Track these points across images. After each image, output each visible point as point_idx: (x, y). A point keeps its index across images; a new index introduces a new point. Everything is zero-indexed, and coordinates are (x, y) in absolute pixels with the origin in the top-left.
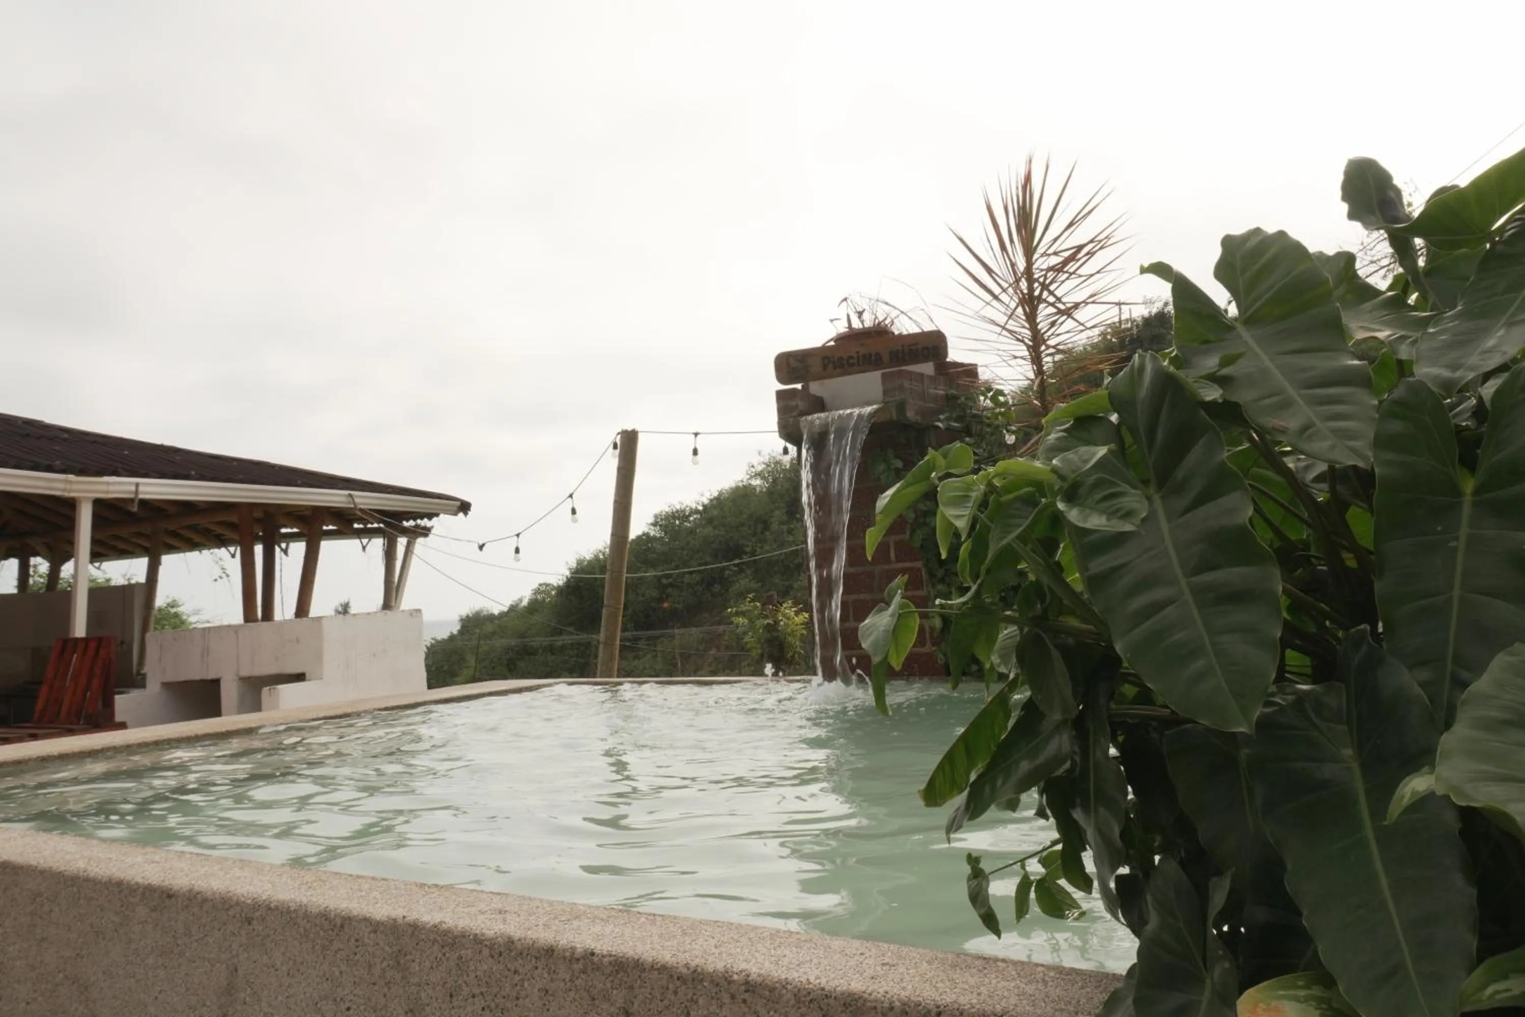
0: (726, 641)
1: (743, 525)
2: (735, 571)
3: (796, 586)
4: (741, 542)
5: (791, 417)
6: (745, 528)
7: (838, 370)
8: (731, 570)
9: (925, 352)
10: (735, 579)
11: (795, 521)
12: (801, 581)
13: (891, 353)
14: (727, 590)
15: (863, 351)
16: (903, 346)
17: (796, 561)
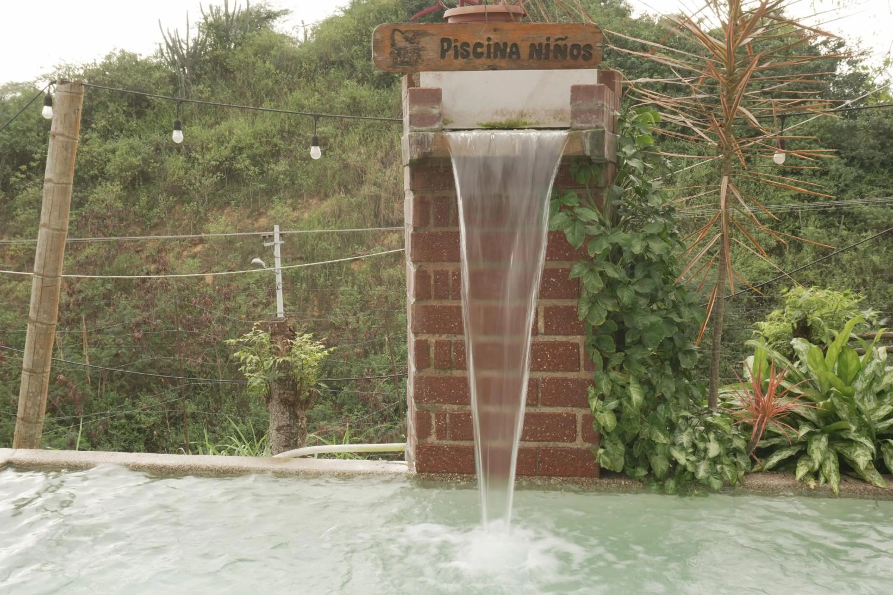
0: (13, 250)
1: (30, 130)
2: (22, 179)
3: (90, 198)
4: (28, 148)
5: (432, 131)
6: (34, 134)
7: (460, 61)
8: (17, 177)
9: (575, 52)
10: (22, 186)
11: (89, 130)
12: (97, 194)
13: (532, 45)
14: (12, 198)
15: (495, 38)
16: (548, 39)
17: (92, 172)
